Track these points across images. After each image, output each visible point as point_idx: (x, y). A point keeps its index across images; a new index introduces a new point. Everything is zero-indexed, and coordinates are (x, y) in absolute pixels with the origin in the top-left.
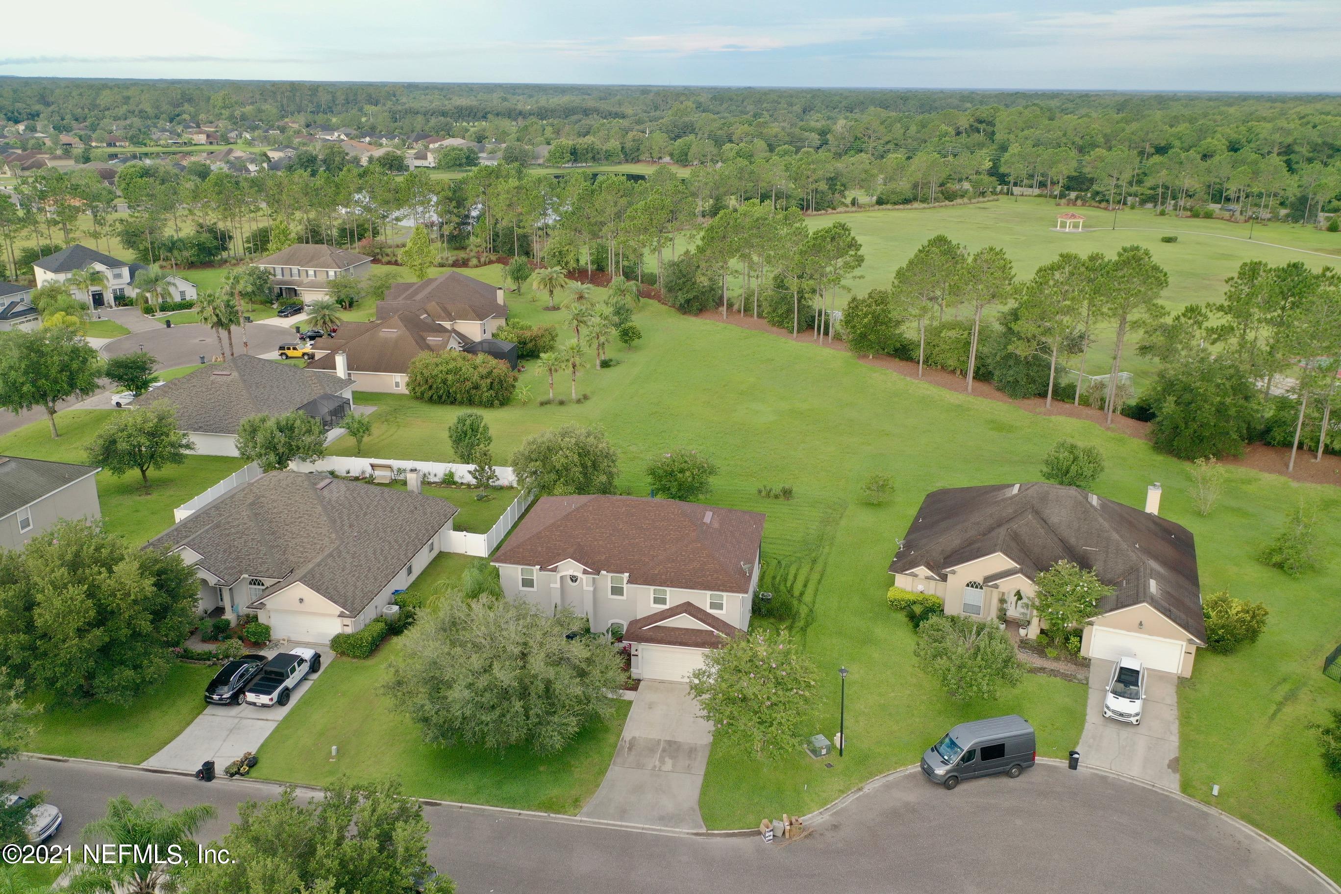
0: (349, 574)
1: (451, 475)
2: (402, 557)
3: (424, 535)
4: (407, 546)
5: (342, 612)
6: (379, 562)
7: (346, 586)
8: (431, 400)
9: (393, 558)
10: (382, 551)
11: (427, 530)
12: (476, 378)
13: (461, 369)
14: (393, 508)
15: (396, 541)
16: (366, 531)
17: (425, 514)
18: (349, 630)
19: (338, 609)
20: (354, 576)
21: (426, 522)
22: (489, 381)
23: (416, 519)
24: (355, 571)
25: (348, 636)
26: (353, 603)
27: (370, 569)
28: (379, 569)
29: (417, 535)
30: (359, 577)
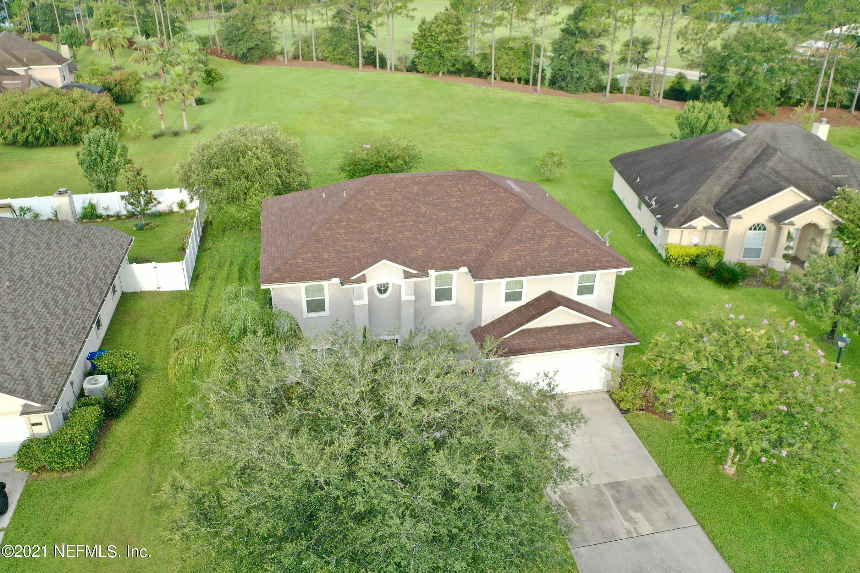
0: (18, 342)
1: (92, 207)
2: (88, 305)
3: (105, 272)
4: (89, 290)
5: (25, 406)
6: (58, 318)
7: (20, 362)
8: (26, 144)
9: (75, 309)
10: (56, 301)
11: (106, 266)
12: (78, 112)
13: (57, 104)
14: (48, 245)
15: (71, 286)
16: (20, 278)
17: (95, 247)
18: (43, 430)
19: (18, 403)
20: (26, 344)
21: (100, 257)
22: (93, 115)
23: (85, 254)
24: (26, 337)
25: (46, 441)
26: (41, 388)
27: (47, 331)
28: (61, 327)
29: (96, 275)
30: (35, 345)
